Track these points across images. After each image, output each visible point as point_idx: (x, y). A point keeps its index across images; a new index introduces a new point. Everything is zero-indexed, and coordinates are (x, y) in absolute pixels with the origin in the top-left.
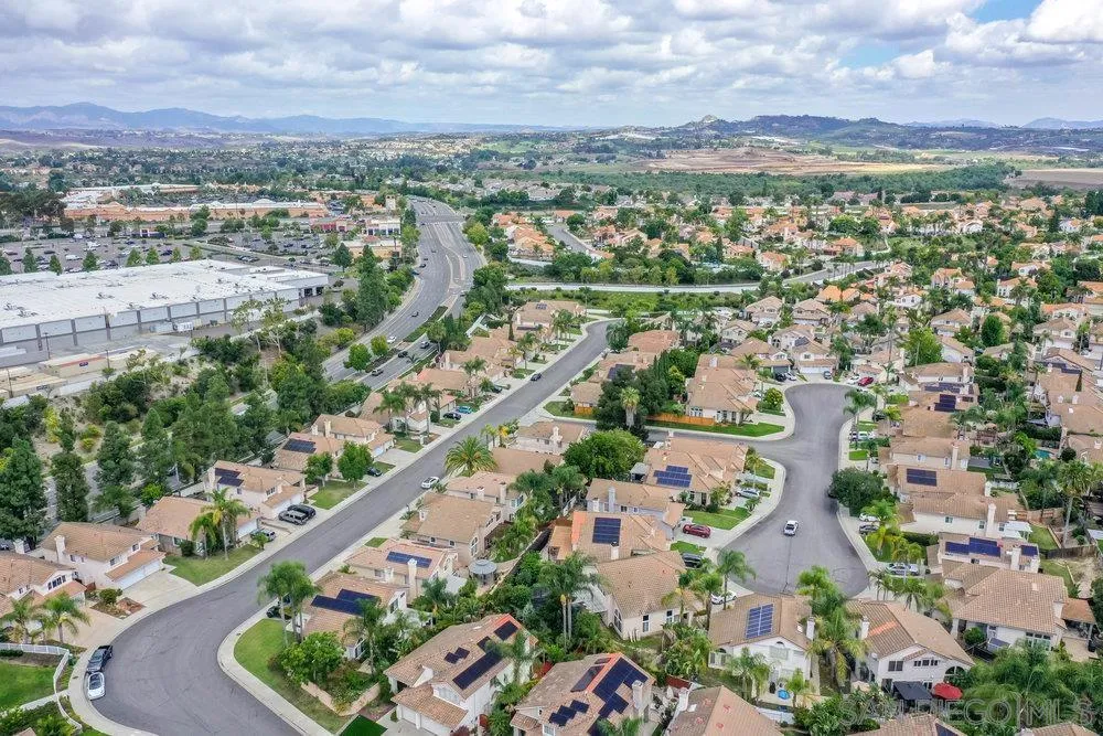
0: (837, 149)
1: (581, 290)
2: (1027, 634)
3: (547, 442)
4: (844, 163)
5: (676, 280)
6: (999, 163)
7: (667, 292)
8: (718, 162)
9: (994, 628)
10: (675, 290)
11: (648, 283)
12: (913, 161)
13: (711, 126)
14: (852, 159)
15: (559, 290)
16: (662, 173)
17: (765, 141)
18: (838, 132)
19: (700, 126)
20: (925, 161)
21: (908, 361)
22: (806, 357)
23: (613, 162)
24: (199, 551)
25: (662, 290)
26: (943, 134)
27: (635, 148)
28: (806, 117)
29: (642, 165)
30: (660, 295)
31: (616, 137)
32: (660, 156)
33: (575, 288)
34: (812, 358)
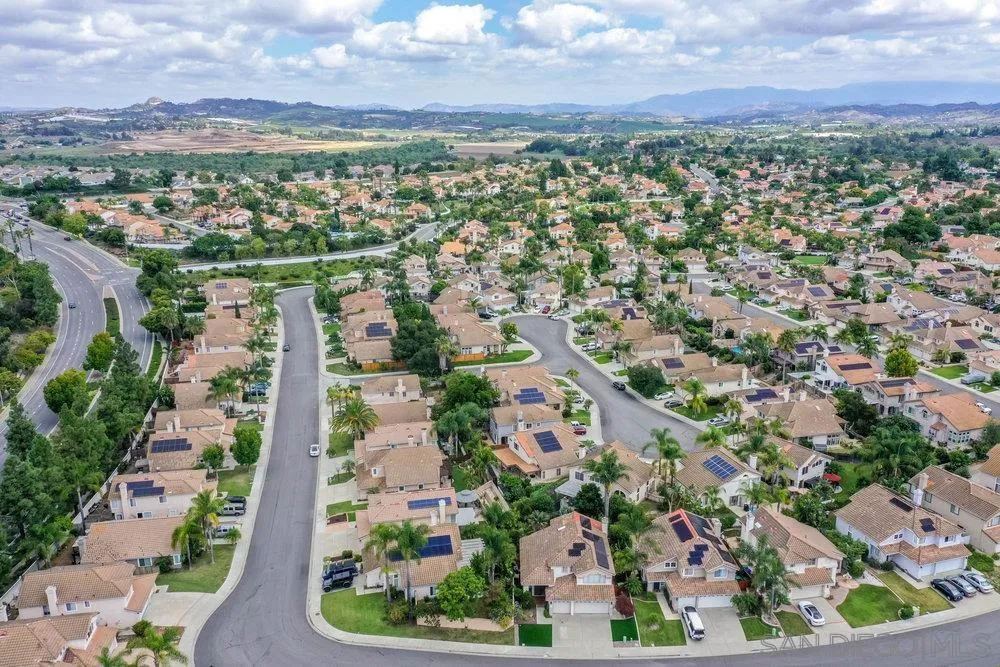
0: (297, 130)
1: (239, 267)
2: (829, 436)
3: (392, 394)
4: (306, 141)
5: (326, 249)
6: (432, 140)
7: (320, 261)
8: (191, 143)
9: (811, 438)
10: (327, 258)
11: (302, 254)
12: (362, 138)
13: (158, 108)
14: (310, 138)
15: (215, 269)
16: (147, 154)
17: (223, 123)
18: (281, 114)
19: (148, 108)
20: (371, 139)
21: (564, 291)
22: (496, 297)
23: (80, 144)
24: (177, 563)
25: (316, 259)
26: (373, 116)
27: (95, 130)
28: (250, 100)
29: (114, 148)
30: (315, 263)
31: (61, 118)
32: (125, 138)
33: (232, 265)
34: (500, 298)
